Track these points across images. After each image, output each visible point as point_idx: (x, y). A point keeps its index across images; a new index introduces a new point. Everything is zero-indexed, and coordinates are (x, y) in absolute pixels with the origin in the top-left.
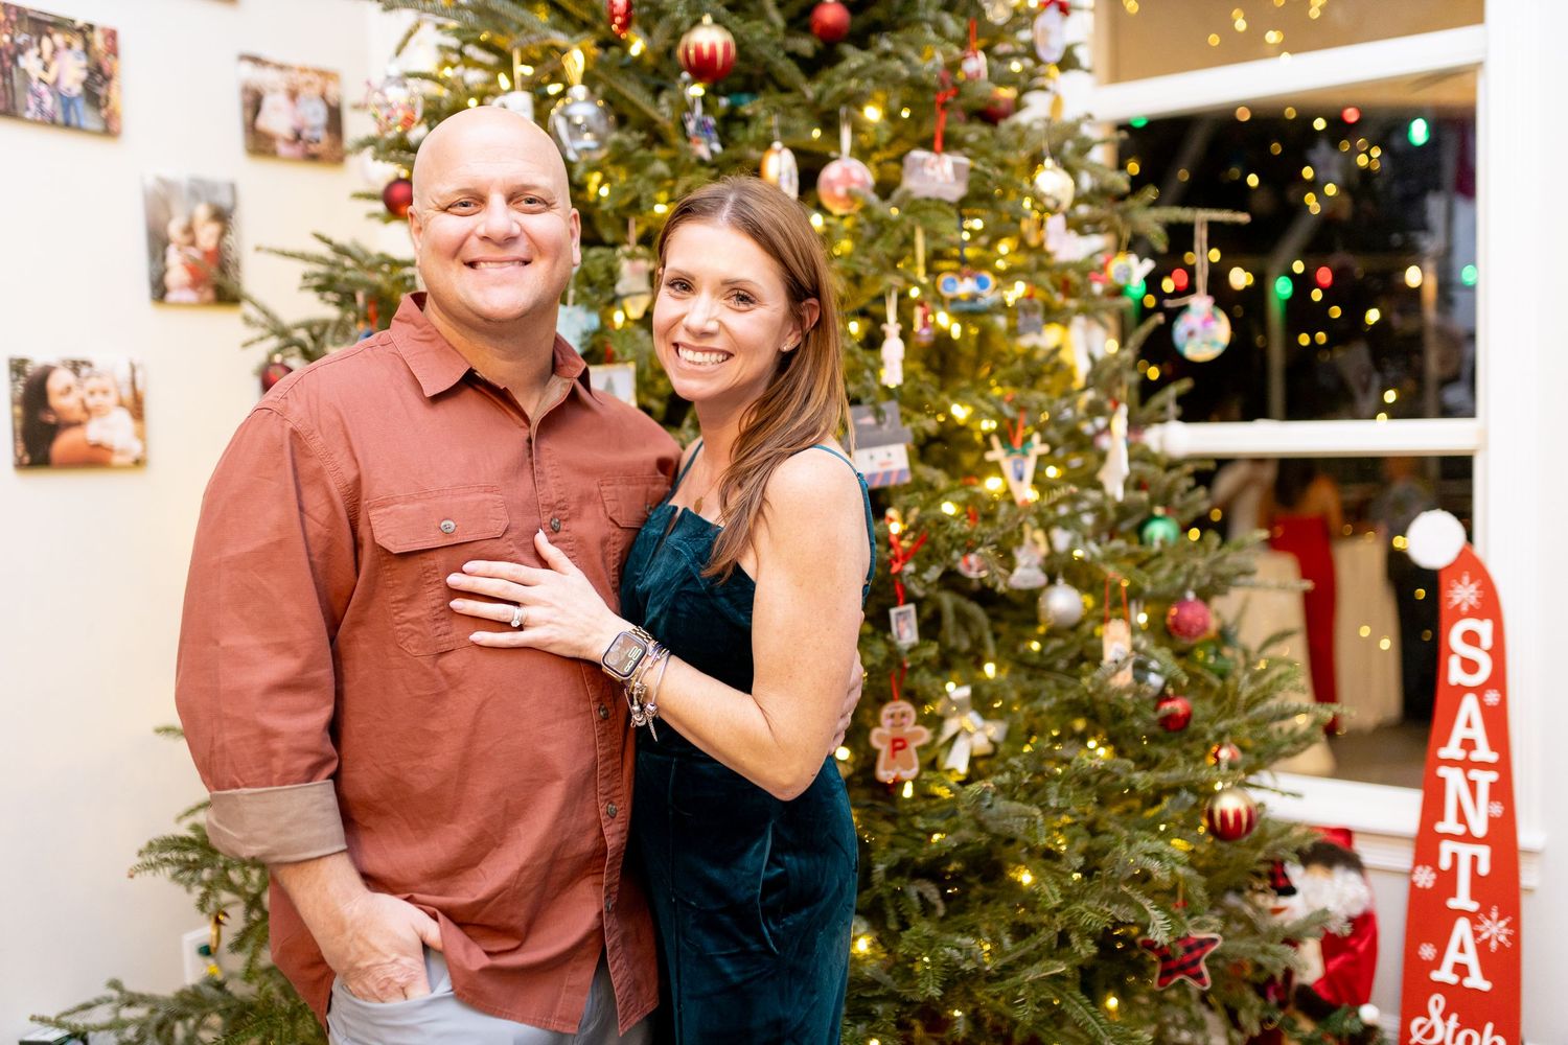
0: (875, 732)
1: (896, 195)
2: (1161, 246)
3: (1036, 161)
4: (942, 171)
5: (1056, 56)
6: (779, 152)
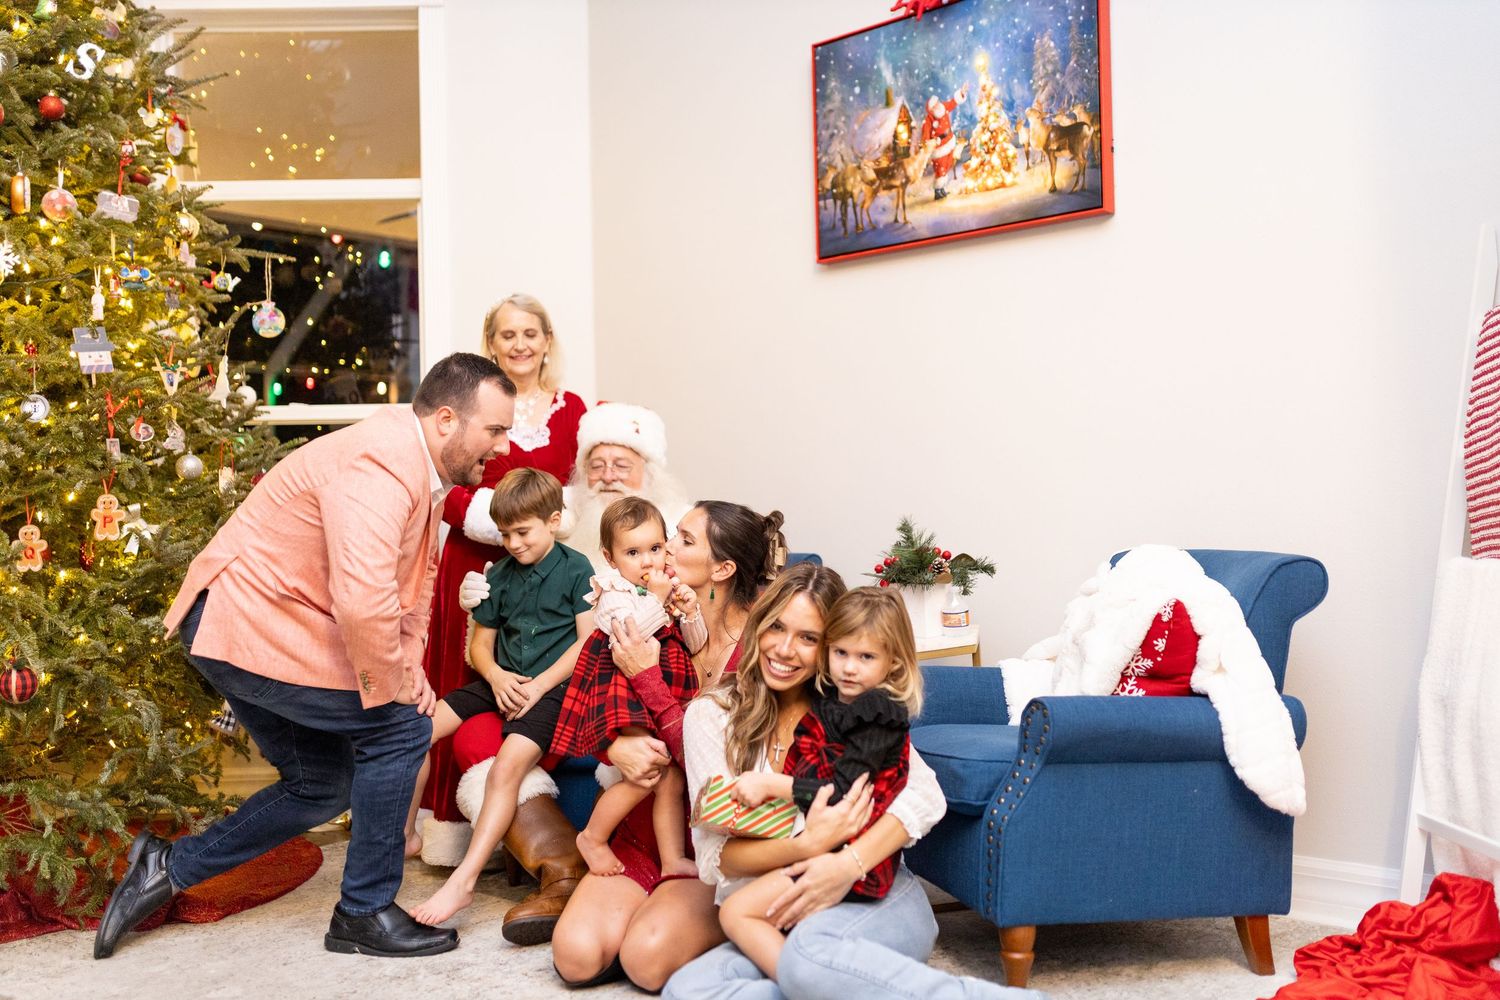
0: (94, 511)
1: (94, 214)
2: (247, 269)
3: (177, 208)
4: (122, 204)
5: (177, 153)
6: (23, 178)
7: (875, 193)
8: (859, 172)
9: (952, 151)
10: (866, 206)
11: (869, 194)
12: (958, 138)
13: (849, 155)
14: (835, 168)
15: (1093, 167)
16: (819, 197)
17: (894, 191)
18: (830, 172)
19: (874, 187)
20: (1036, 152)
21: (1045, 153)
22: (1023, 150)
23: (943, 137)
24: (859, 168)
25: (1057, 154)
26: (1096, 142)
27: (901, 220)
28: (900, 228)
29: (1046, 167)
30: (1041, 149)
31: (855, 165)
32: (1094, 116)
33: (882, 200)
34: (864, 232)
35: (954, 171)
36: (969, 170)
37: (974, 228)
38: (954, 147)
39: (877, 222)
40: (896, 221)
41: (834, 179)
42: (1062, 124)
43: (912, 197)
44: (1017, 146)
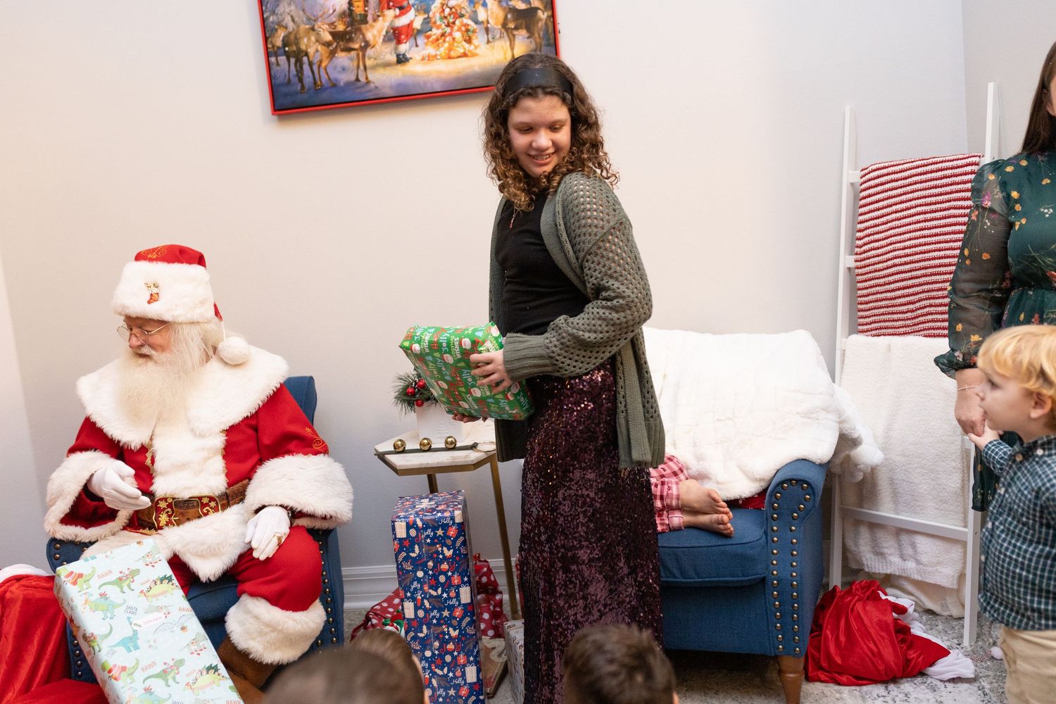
7: (332, 54)
8: (311, 32)
9: (412, 22)
10: (323, 65)
11: (327, 55)
12: (417, 10)
13: (300, 17)
14: (286, 28)
15: (549, 45)
16: (268, 55)
17: (353, 54)
18: (279, 31)
19: (331, 48)
20: (495, 29)
21: (503, 30)
22: (483, 26)
23: (401, 8)
24: (313, 29)
25: (515, 32)
26: (551, 25)
27: (362, 79)
28: (362, 87)
29: (505, 43)
30: (500, 27)
31: (307, 27)
32: (547, 3)
33: (340, 60)
34: (323, 89)
35: (416, 39)
36: (431, 39)
37: (439, 90)
38: (413, 18)
39: (336, 80)
40: (357, 80)
41: (284, 38)
42: (517, 7)
43: (372, 60)
44: (476, 22)
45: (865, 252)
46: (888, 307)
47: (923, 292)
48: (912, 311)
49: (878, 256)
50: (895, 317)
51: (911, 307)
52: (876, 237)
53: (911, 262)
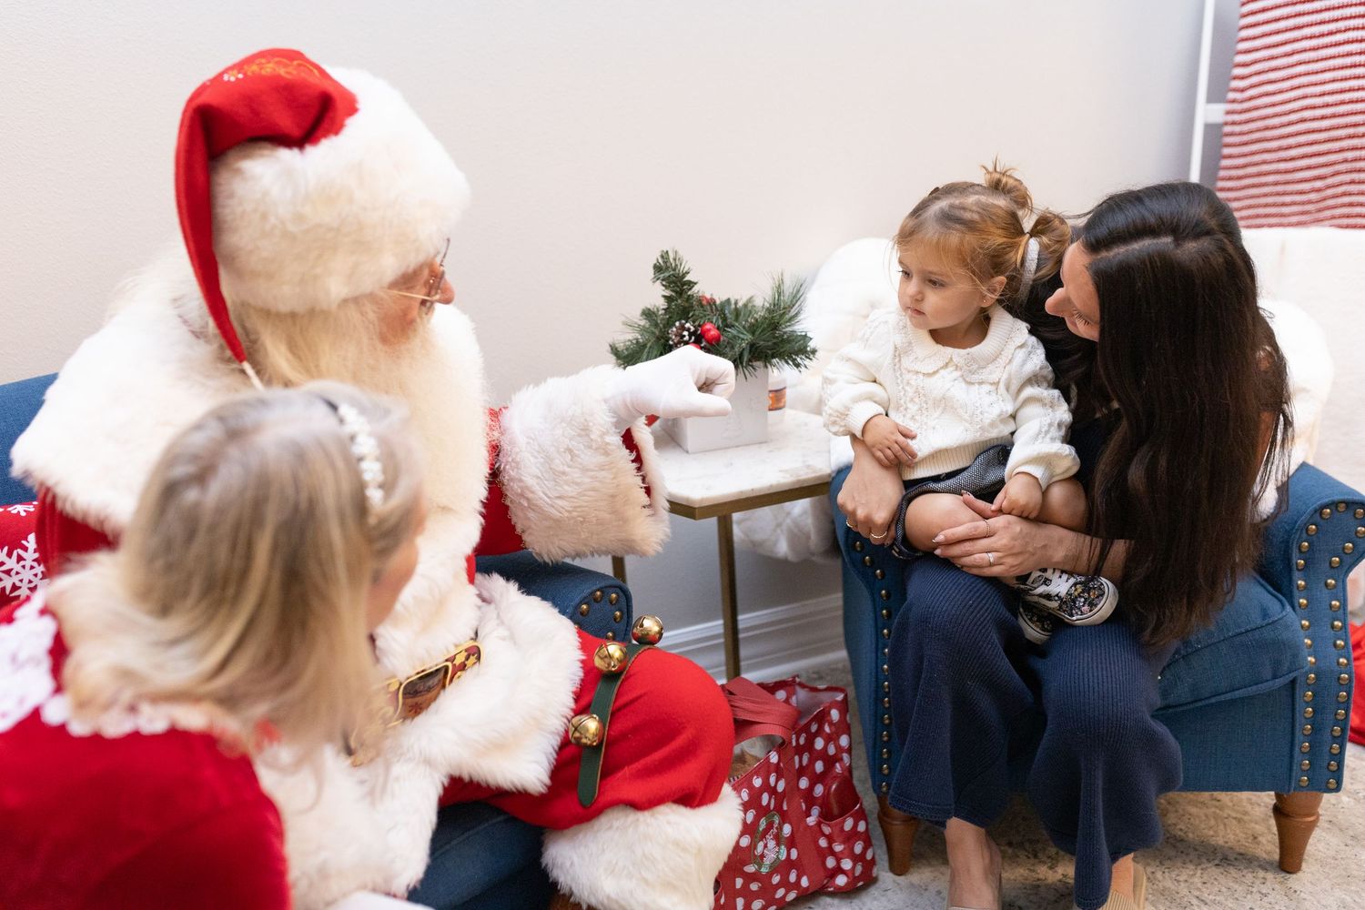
45: (1251, 99)
46: (1276, 184)
47: (1346, 161)
48: (1318, 190)
49: (1274, 105)
50: (1288, 199)
51: (1318, 184)
52: (1272, 76)
53: (1334, 116)
